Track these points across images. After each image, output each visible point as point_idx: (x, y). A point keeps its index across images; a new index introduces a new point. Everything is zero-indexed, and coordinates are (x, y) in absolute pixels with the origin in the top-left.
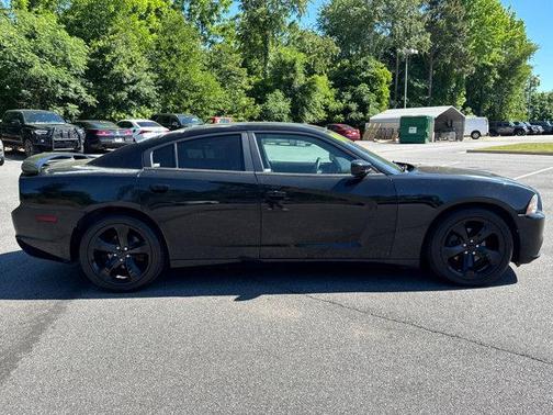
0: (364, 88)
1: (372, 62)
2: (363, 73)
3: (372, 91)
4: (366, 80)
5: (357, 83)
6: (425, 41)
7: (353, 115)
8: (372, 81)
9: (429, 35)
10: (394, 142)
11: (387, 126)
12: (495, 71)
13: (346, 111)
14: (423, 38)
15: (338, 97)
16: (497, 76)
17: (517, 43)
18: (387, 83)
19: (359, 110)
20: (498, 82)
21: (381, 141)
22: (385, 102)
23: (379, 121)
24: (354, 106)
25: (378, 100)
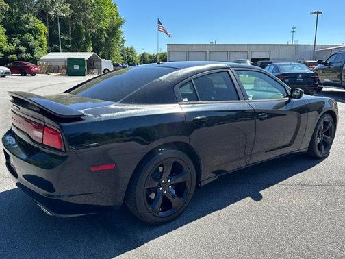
0: (28, 36)
1: (32, 19)
2: (27, 26)
3: (36, 39)
4: (30, 31)
5: (24, 33)
6: (67, 9)
7: (24, 55)
8: (34, 32)
9: (69, 5)
10: (62, 75)
11: (54, 64)
12: (104, 32)
13: (18, 52)
14: (65, 6)
15: (9, 41)
16: (106, 36)
17: (115, 17)
18: (45, 34)
19: (28, 51)
20: (107, 39)
21: (52, 74)
22: (45, 47)
23: (47, 60)
24: (23, 49)
25: (40, 46)
